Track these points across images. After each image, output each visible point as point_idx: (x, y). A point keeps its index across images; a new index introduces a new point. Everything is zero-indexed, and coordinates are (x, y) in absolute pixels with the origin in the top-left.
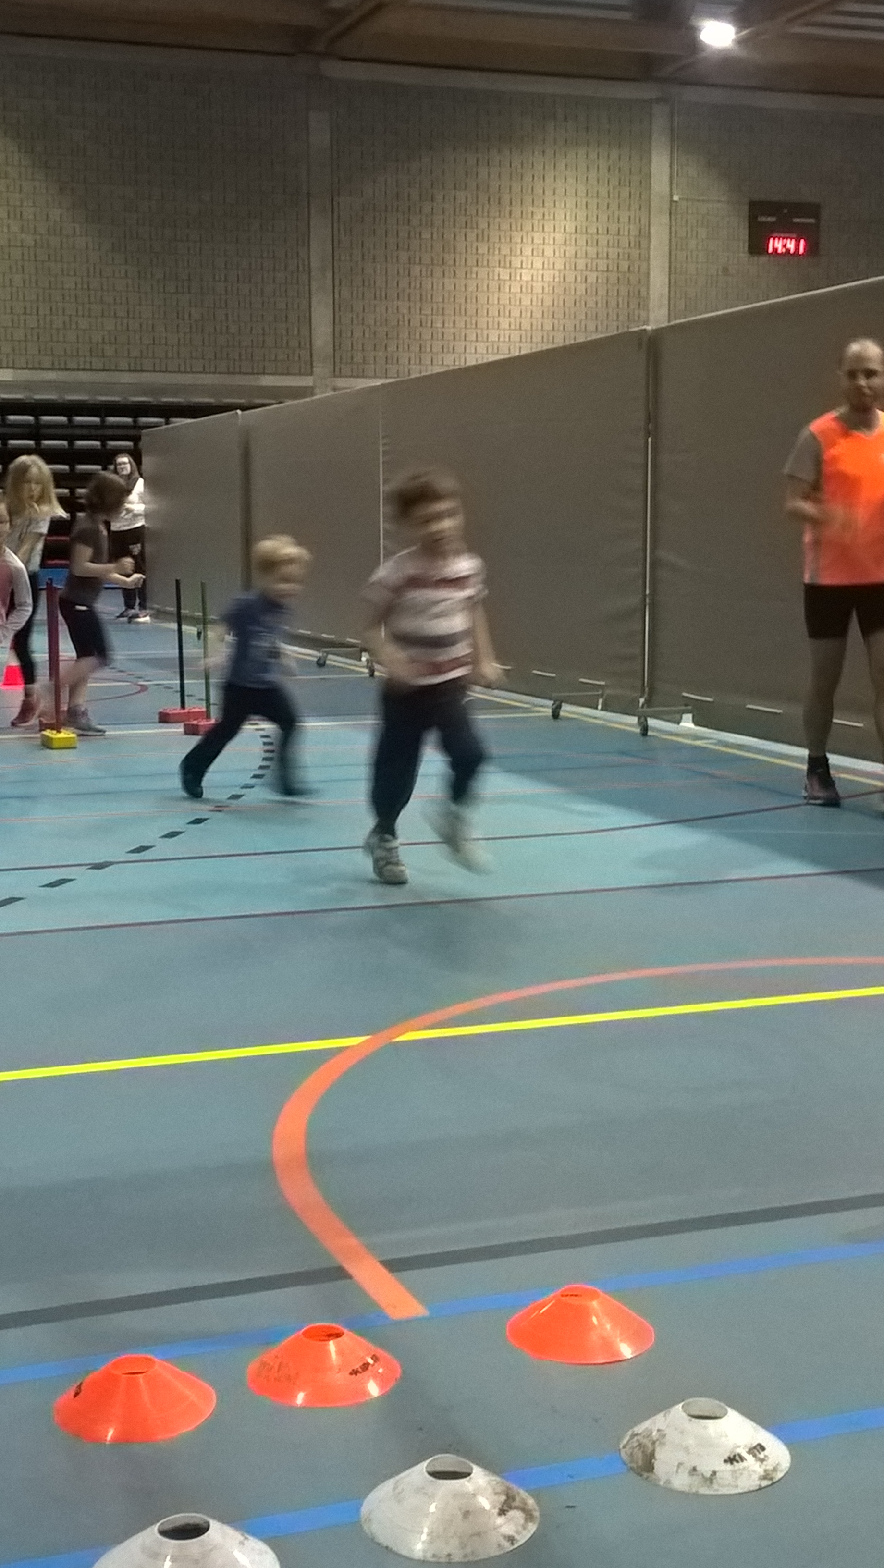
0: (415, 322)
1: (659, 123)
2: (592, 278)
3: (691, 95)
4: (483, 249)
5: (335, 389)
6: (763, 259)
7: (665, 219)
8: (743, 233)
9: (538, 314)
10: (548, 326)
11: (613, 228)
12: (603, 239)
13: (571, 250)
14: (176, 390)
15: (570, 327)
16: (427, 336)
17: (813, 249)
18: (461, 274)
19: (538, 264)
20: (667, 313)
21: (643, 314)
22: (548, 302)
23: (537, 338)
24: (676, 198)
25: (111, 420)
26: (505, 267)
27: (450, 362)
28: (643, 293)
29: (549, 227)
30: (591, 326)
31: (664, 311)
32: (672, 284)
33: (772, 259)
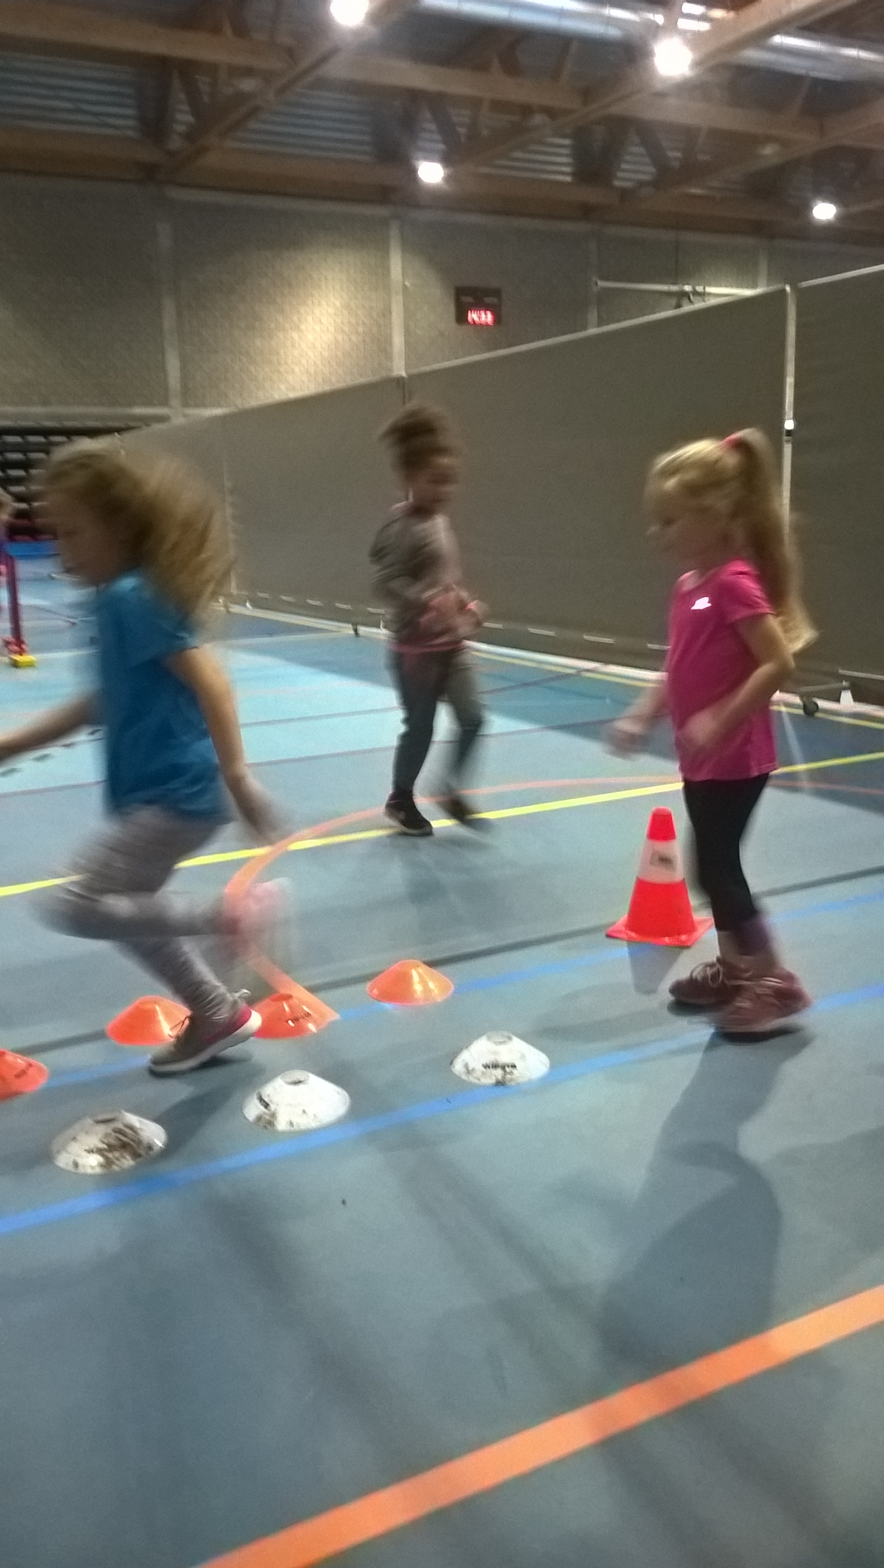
0: (237, 369)
1: (394, 232)
2: (354, 338)
3: (414, 213)
4: (280, 319)
5: (185, 416)
6: (465, 327)
7: (400, 298)
8: (452, 309)
11: (367, 304)
12: (361, 313)
14: (74, 417)
15: (340, 371)
16: (245, 378)
17: (497, 319)
18: (266, 333)
19: (318, 328)
21: (389, 364)
22: (326, 355)
23: (319, 379)
24: (407, 283)
25: (29, 439)
26: (296, 331)
27: (262, 399)
28: (389, 350)
30: (355, 371)
31: (403, 363)
32: (407, 343)
33: (471, 325)
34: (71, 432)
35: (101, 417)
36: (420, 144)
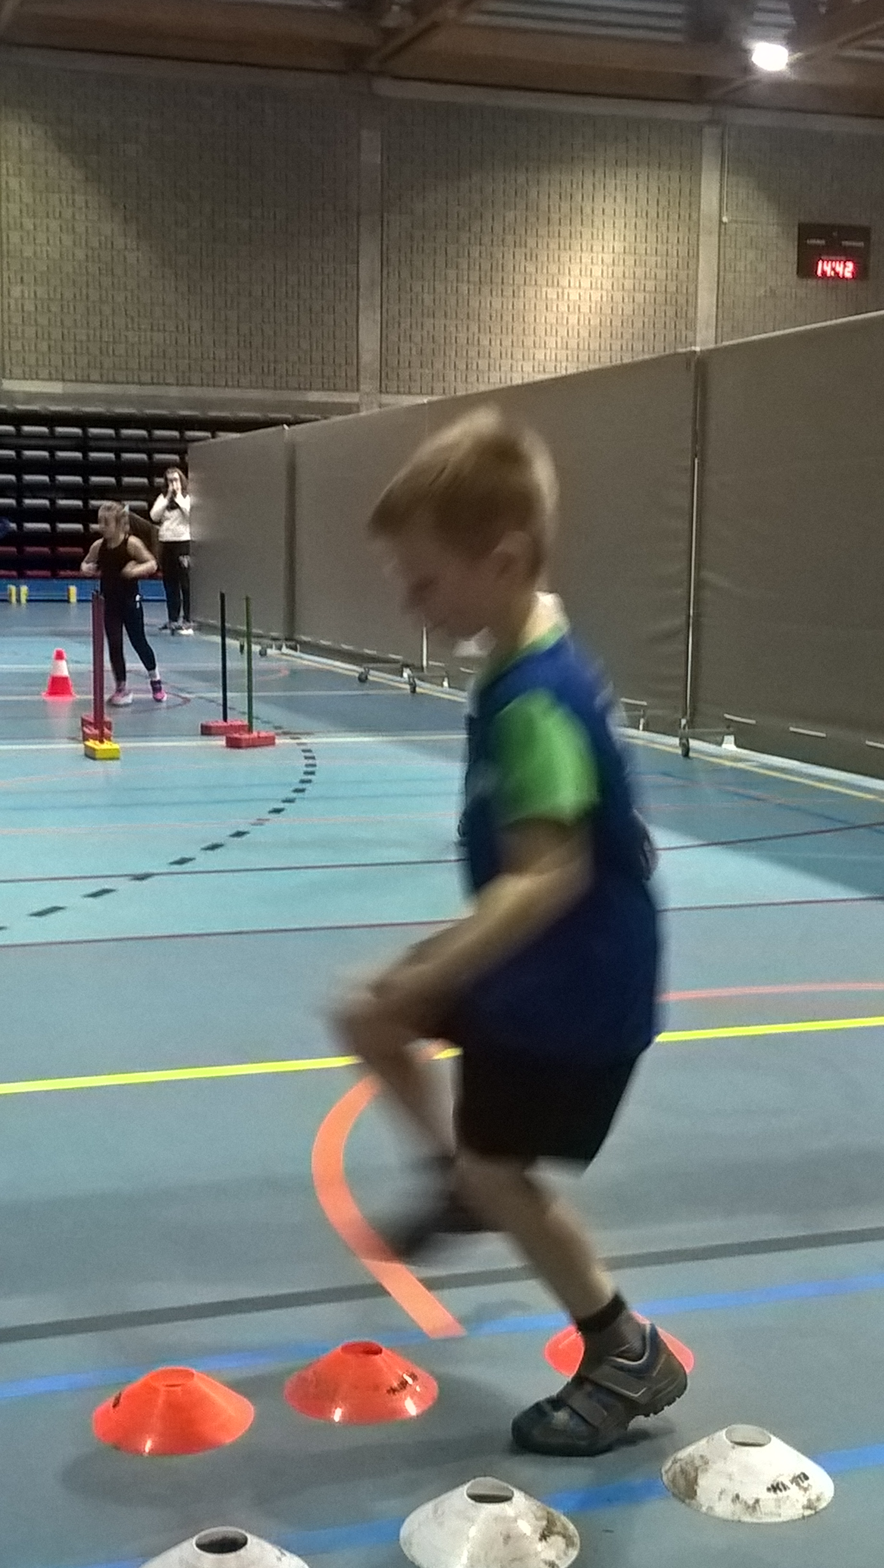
0: (462, 340)
1: (709, 145)
2: (639, 297)
3: (740, 117)
4: (531, 269)
5: (381, 406)
6: (812, 282)
7: (714, 241)
8: (793, 256)
9: (584, 333)
10: (594, 345)
11: (662, 248)
12: (652, 260)
13: (619, 271)
14: (223, 404)
15: (616, 347)
16: (473, 353)
17: (861, 273)
18: (508, 289)
19: (586, 283)
20: (713, 334)
21: (690, 334)
22: (595, 322)
23: (584, 356)
24: (725, 219)
25: (158, 433)
26: (553, 286)
27: (496, 380)
28: (691, 314)
29: (597, 248)
30: (638, 346)
32: (719, 305)
33: (820, 282)
34: (216, 426)
35: (260, 405)
36: (758, 17)
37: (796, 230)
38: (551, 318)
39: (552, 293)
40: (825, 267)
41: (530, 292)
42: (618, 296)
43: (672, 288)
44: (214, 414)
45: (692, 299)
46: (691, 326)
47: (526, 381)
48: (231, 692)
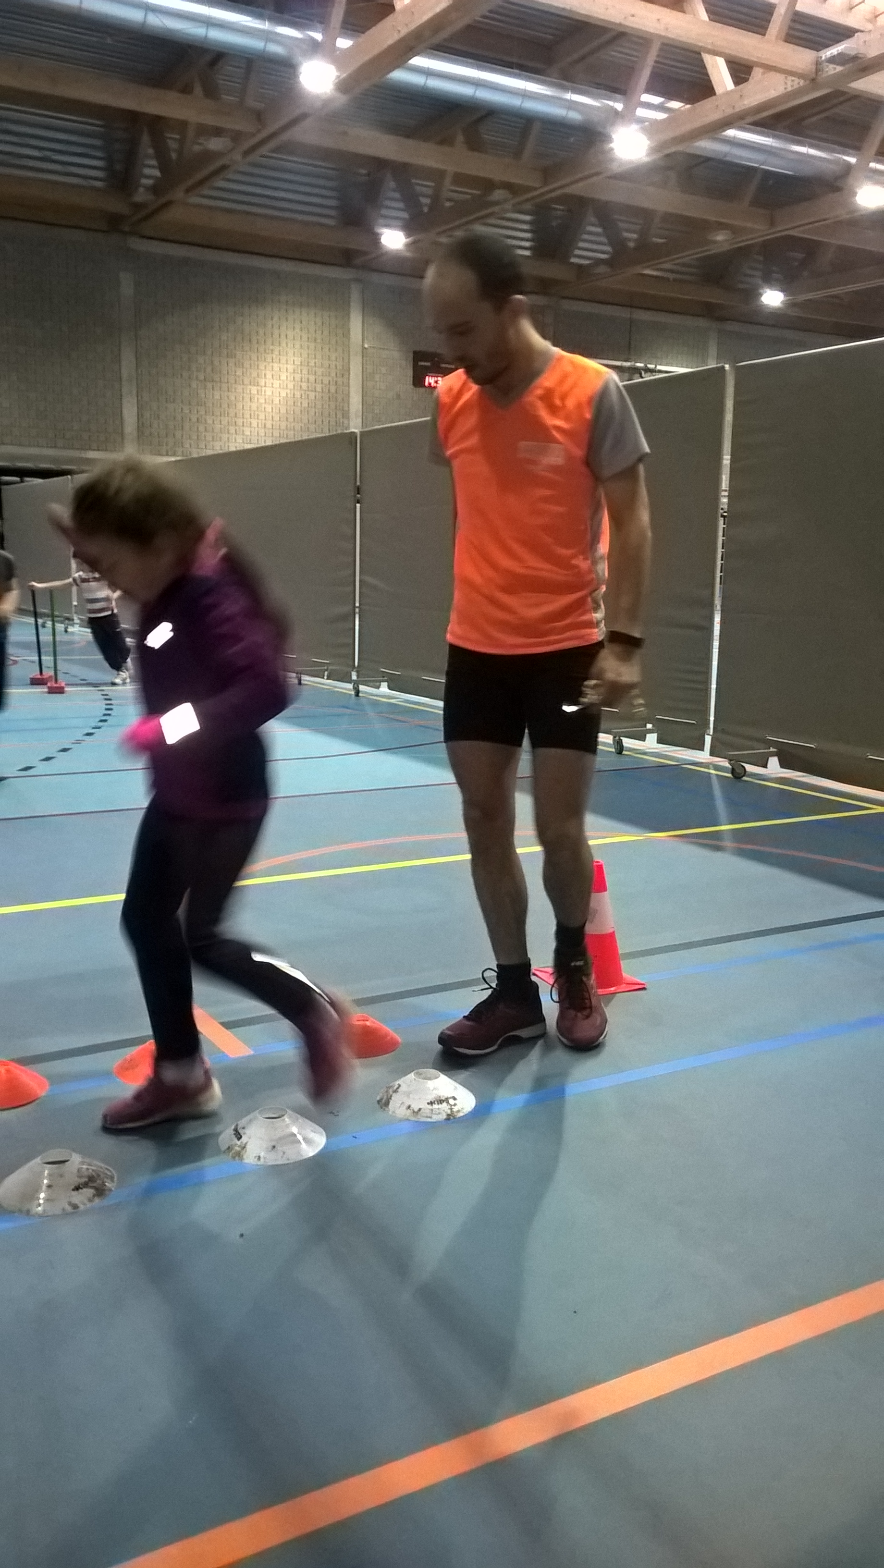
0: (194, 419)
1: (355, 295)
2: (312, 395)
3: (375, 278)
4: (239, 373)
6: (422, 390)
7: (359, 359)
8: (410, 373)
9: (277, 418)
10: (283, 425)
11: (326, 363)
12: (320, 371)
13: (298, 377)
14: (27, 458)
15: (298, 427)
16: (201, 428)
18: (224, 386)
19: (277, 383)
20: (361, 421)
21: (346, 422)
22: (283, 411)
23: (276, 434)
24: (366, 346)
26: (254, 385)
27: (217, 447)
28: (346, 409)
29: (283, 359)
30: (312, 427)
31: (360, 420)
32: (364, 403)
33: (427, 389)
34: (24, 473)
35: (55, 460)
36: (384, 212)
37: (411, 355)
38: (254, 406)
39: (254, 390)
40: (430, 380)
41: (240, 388)
42: (298, 394)
43: (333, 389)
44: (20, 464)
45: (346, 398)
46: (346, 415)
47: (238, 449)
48: (45, 656)
